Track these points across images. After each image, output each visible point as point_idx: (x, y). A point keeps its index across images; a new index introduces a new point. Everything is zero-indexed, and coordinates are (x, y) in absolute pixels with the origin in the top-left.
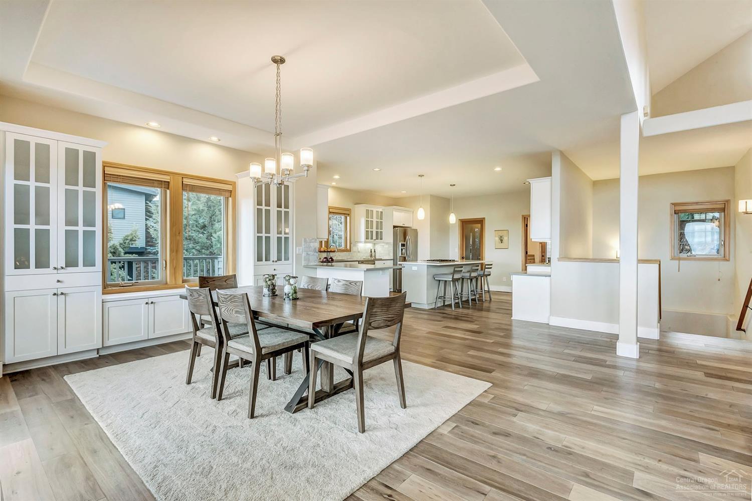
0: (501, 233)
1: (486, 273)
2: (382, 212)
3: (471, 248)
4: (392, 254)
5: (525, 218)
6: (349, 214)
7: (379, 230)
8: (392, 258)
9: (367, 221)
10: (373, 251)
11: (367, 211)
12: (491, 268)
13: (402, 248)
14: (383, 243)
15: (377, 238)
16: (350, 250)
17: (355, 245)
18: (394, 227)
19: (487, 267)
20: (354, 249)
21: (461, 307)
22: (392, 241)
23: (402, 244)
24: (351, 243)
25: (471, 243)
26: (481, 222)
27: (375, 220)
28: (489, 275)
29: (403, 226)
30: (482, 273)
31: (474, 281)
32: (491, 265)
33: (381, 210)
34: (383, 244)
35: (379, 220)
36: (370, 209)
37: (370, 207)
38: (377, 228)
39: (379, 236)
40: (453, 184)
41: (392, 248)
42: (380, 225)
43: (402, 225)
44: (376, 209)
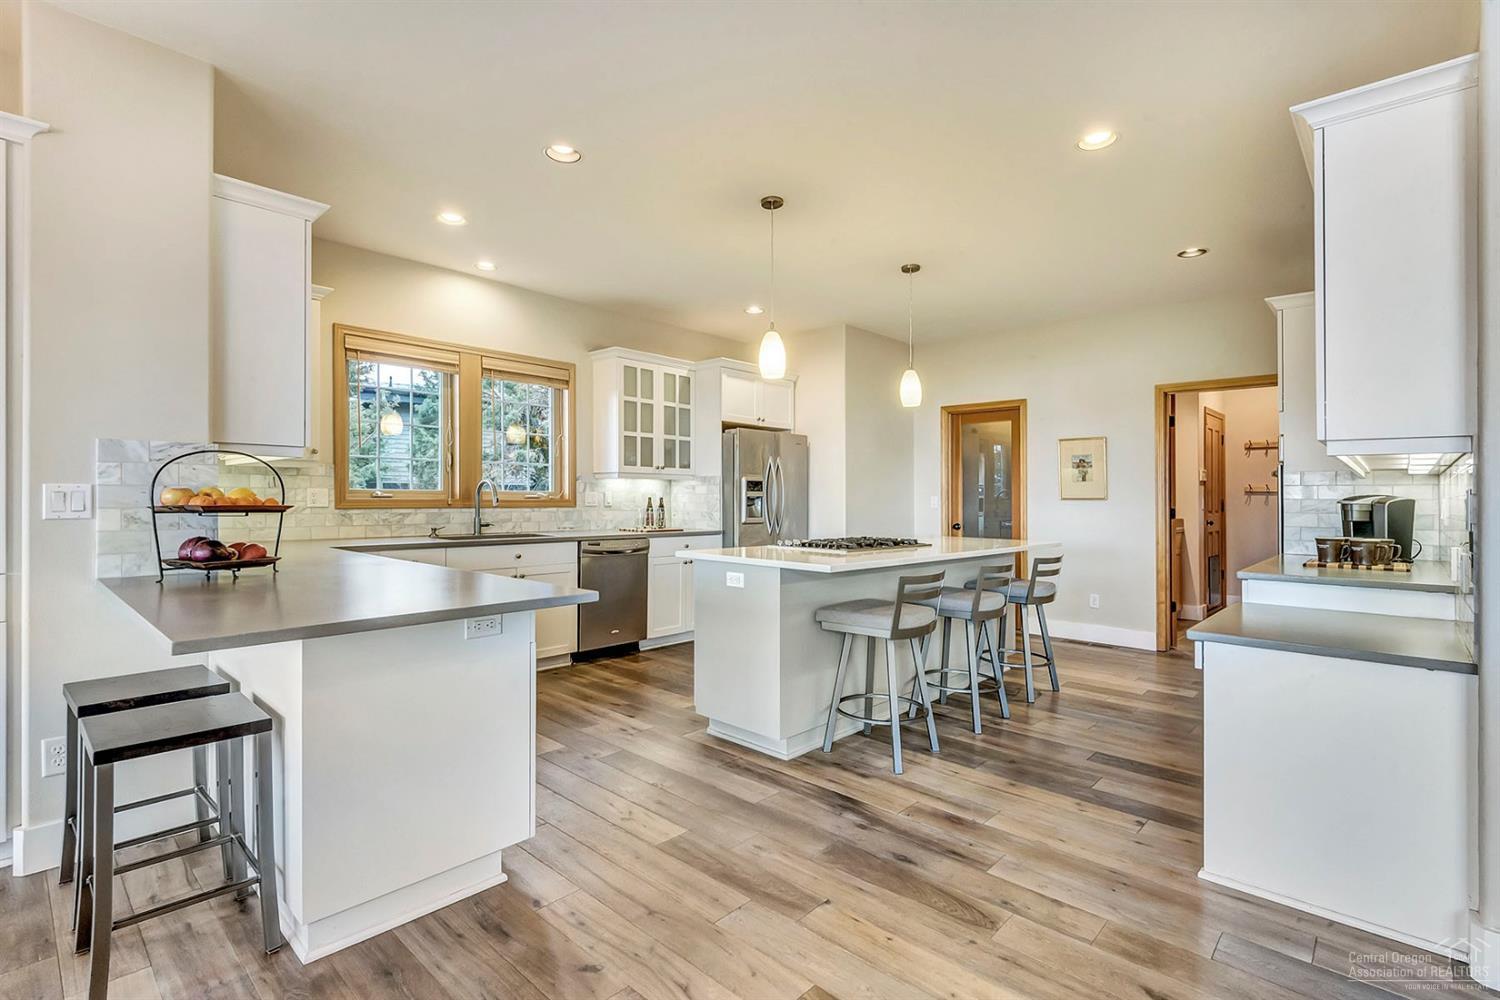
0: (1080, 450)
1: (1038, 592)
2: (686, 381)
3: (983, 497)
4: (718, 515)
5: (1166, 394)
6: (567, 382)
7: (677, 438)
8: (719, 527)
9: (629, 407)
10: (656, 504)
11: (630, 372)
12: (1055, 572)
13: (753, 494)
14: (694, 477)
15: (669, 462)
16: (572, 502)
17: (593, 486)
18: (726, 426)
19: (1041, 567)
20: (587, 496)
21: (936, 747)
22: (718, 473)
23: (749, 482)
24: (574, 479)
25: (982, 482)
26: (1012, 412)
27: (659, 402)
28: (1050, 598)
29: (761, 424)
30: (1024, 592)
31: (993, 625)
32: (1058, 560)
33: (685, 373)
34: (693, 483)
35: (677, 405)
36: (639, 366)
37: (641, 361)
38: (669, 429)
39: (677, 456)
40: (909, 262)
41: (717, 495)
42: (680, 420)
43: (756, 423)
44: (663, 368)
